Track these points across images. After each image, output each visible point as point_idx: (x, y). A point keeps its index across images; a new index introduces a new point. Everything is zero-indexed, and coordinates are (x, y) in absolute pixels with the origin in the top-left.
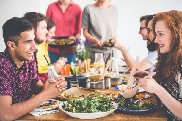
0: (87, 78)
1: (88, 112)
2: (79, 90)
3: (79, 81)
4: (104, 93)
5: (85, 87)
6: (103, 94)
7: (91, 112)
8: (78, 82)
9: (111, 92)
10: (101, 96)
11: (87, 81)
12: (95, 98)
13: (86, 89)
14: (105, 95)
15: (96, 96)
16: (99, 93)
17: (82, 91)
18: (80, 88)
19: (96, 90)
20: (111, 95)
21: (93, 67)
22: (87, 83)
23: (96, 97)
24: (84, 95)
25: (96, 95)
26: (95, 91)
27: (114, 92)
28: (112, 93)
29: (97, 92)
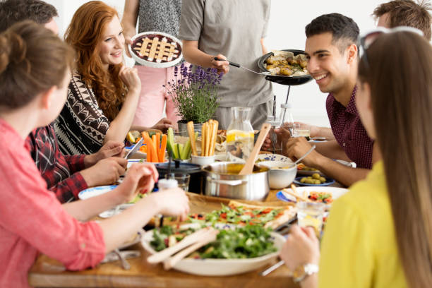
0: (209, 168)
1: (214, 256)
2: (190, 199)
3: (189, 176)
4: (252, 209)
5: (204, 193)
6: (248, 211)
7: (223, 257)
8: (186, 180)
9: (271, 207)
10: (244, 218)
11: (209, 178)
12: (231, 223)
13: (207, 197)
14: (255, 214)
15: (232, 218)
16: (241, 210)
17: (197, 203)
18: (193, 195)
19: (232, 202)
20: (270, 214)
21: (224, 140)
22: (211, 182)
23: (233, 220)
24: (203, 213)
25: (233, 214)
26: (230, 204)
27: (277, 208)
28: (272, 209)
29: (235, 208)
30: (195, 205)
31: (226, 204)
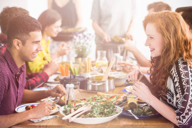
0: (88, 78)
1: (91, 117)
2: (80, 92)
3: (79, 82)
4: (108, 96)
5: (86, 89)
6: (106, 96)
7: (94, 117)
8: (78, 84)
9: (115, 95)
10: (104, 99)
11: (88, 83)
12: (98, 102)
13: (88, 91)
14: (109, 98)
15: (98, 100)
16: (102, 96)
17: (83, 93)
18: (81, 90)
19: (99, 93)
20: (115, 98)
21: (95, 65)
22: (89, 84)
24: (86, 98)
25: (99, 98)
27: (118, 95)
29: (100, 95)
30: (82, 94)
31: (96, 93)
